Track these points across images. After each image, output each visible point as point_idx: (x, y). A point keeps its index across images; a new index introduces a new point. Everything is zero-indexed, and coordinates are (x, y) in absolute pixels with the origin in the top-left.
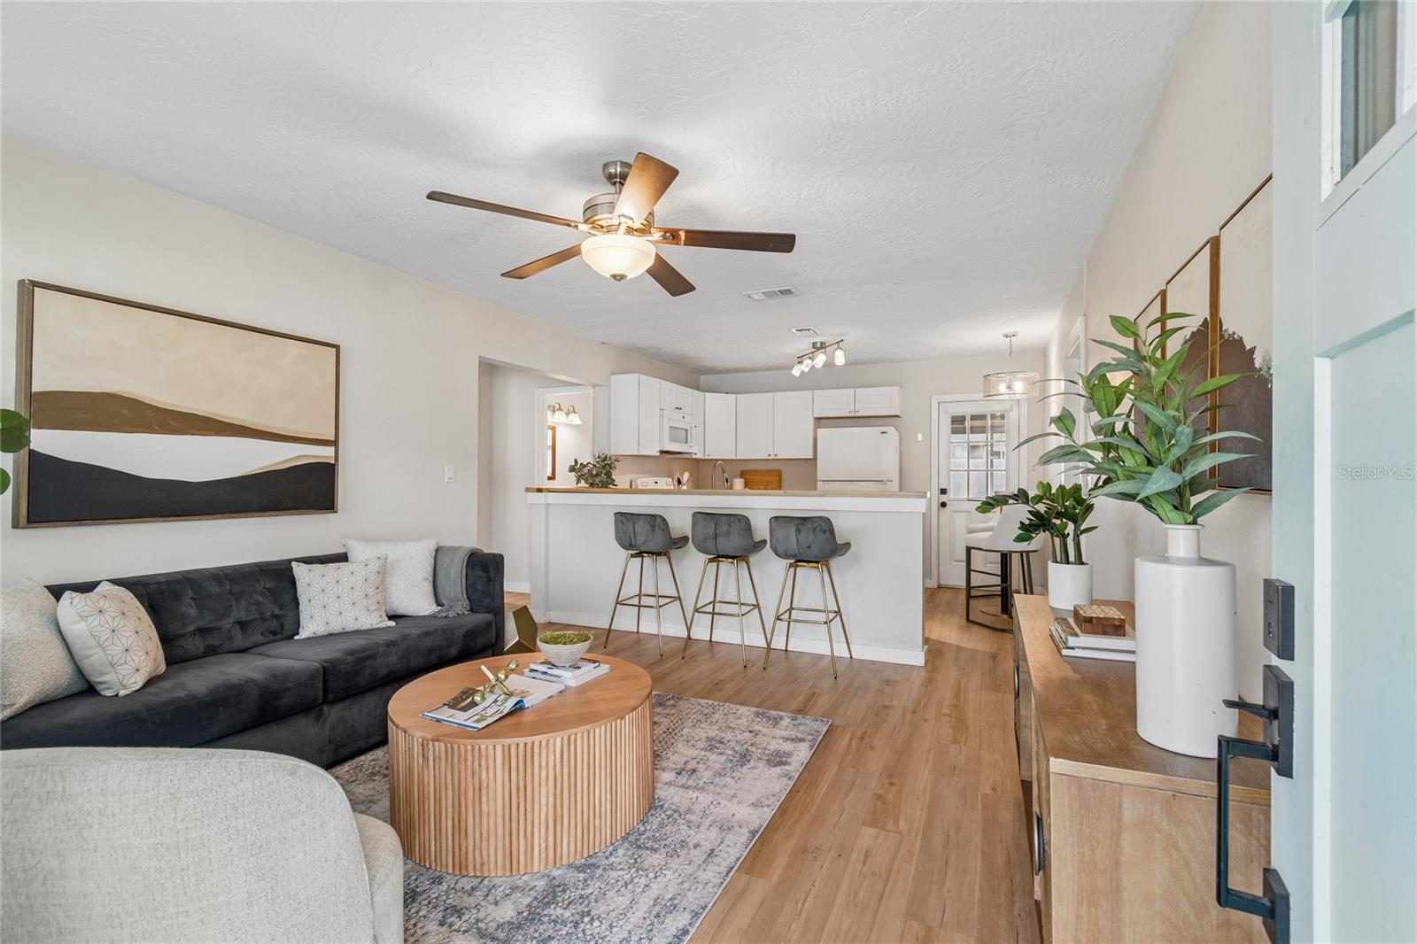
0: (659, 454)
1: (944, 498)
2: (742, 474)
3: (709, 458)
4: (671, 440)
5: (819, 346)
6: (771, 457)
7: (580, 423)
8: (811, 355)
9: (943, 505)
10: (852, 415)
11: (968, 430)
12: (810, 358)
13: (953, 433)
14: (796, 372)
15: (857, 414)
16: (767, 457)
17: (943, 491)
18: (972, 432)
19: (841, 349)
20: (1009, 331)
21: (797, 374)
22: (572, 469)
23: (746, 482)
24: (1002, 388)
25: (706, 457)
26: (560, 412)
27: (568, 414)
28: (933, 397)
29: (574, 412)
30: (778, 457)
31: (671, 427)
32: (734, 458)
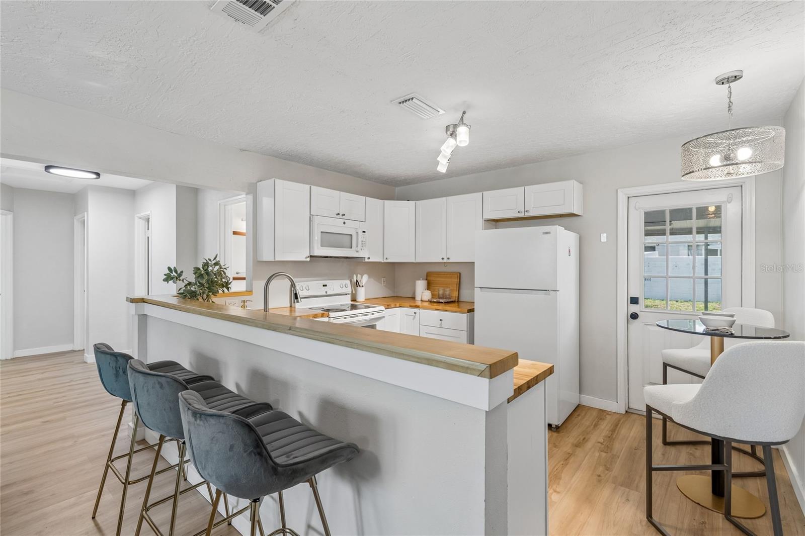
0: (308, 259)
1: (634, 308)
4: (324, 247)
6: (445, 261)
9: (634, 316)
10: (522, 215)
11: (668, 232)
13: (646, 235)
15: (527, 215)
16: (441, 261)
17: (634, 301)
18: (671, 234)
22: (168, 278)
23: (427, 284)
28: (619, 191)
30: (450, 261)
31: (322, 232)
32: (414, 261)
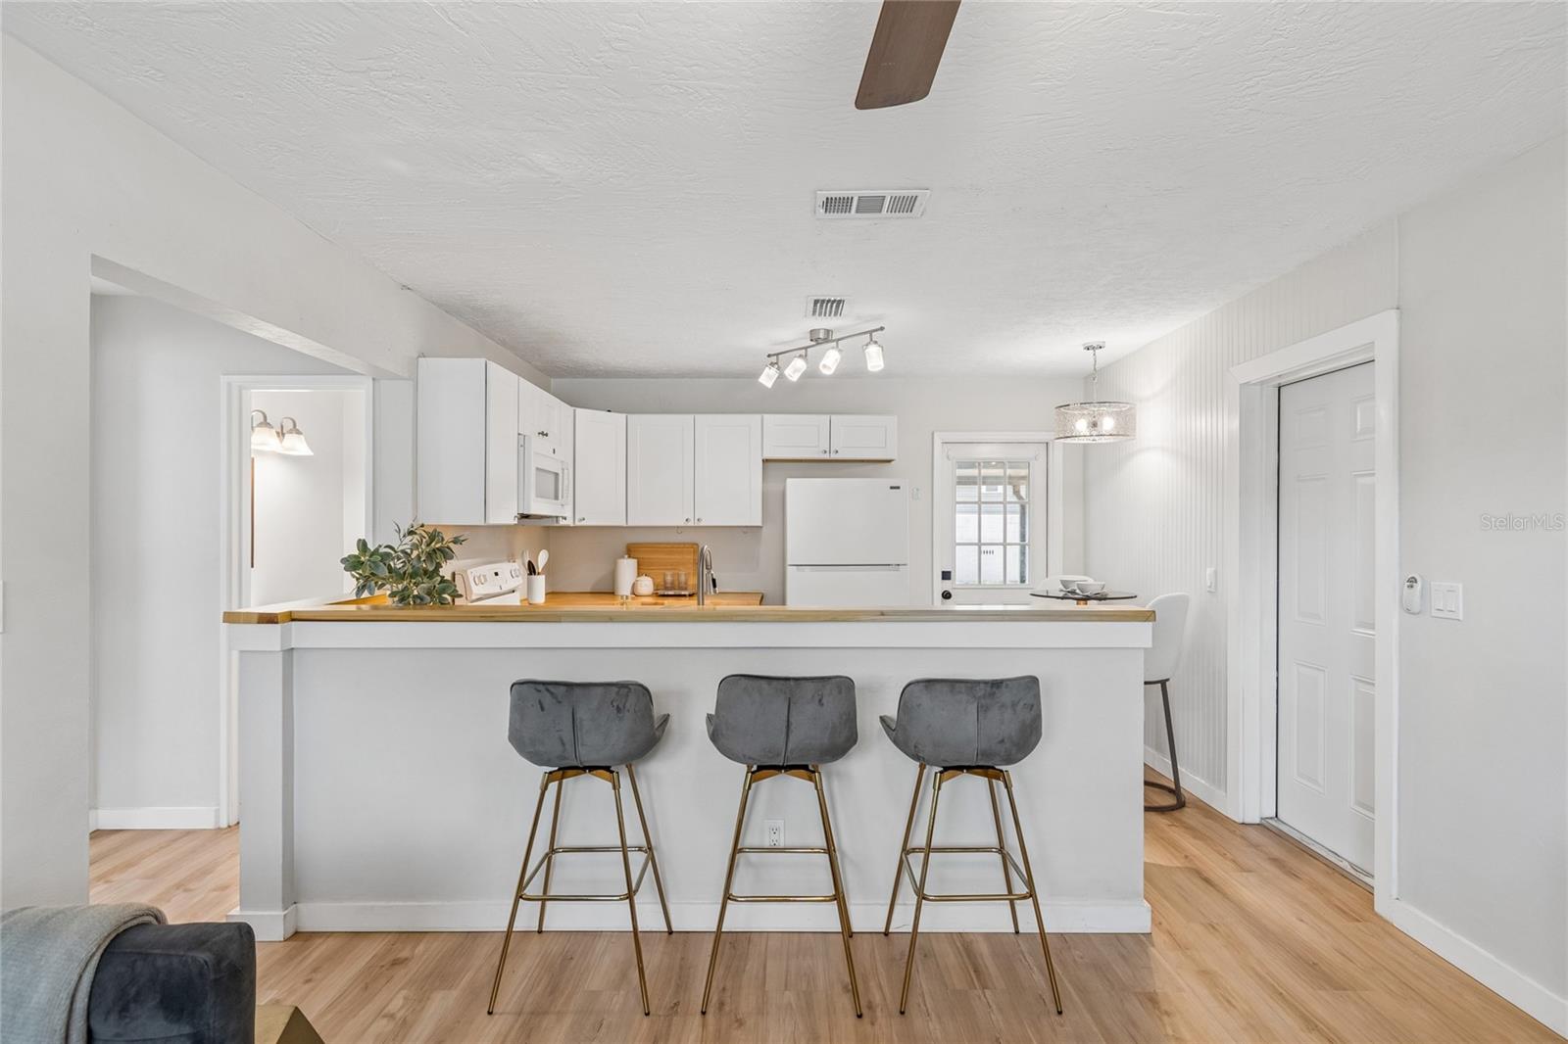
0: (516, 522)
1: (947, 585)
2: (630, 551)
3: (583, 523)
4: (537, 496)
5: (822, 336)
6: (691, 524)
7: (310, 453)
8: (803, 352)
9: (946, 595)
10: (826, 457)
12: (800, 356)
14: (768, 378)
15: (834, 456)
16: (682, 523)
17: (947, 576)
19: (876, 342)
20: (1093, 340)
21: (769, 384)
23: (639, 565)
24: (1082, 426)
25: (578, 524)
26: (265, 430)
27: (281, 434)
28: (935, 435)
29: (295, 430)
30: (702, 524)
31: (537, 469)
32: (622, 524)
